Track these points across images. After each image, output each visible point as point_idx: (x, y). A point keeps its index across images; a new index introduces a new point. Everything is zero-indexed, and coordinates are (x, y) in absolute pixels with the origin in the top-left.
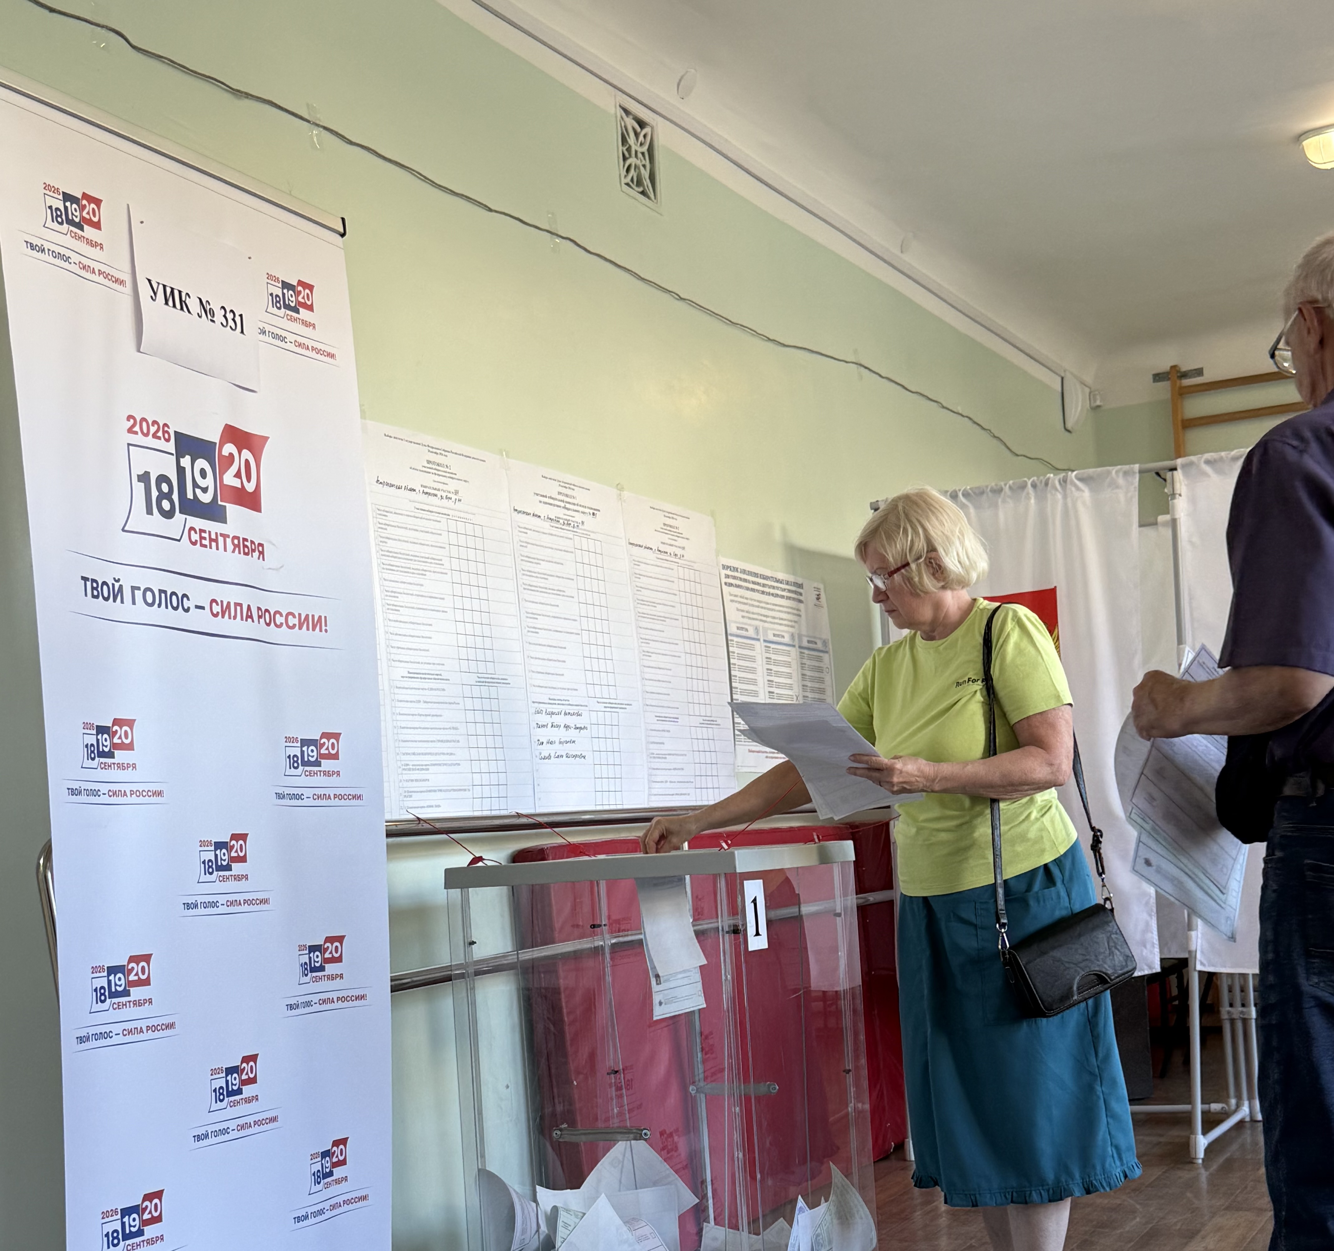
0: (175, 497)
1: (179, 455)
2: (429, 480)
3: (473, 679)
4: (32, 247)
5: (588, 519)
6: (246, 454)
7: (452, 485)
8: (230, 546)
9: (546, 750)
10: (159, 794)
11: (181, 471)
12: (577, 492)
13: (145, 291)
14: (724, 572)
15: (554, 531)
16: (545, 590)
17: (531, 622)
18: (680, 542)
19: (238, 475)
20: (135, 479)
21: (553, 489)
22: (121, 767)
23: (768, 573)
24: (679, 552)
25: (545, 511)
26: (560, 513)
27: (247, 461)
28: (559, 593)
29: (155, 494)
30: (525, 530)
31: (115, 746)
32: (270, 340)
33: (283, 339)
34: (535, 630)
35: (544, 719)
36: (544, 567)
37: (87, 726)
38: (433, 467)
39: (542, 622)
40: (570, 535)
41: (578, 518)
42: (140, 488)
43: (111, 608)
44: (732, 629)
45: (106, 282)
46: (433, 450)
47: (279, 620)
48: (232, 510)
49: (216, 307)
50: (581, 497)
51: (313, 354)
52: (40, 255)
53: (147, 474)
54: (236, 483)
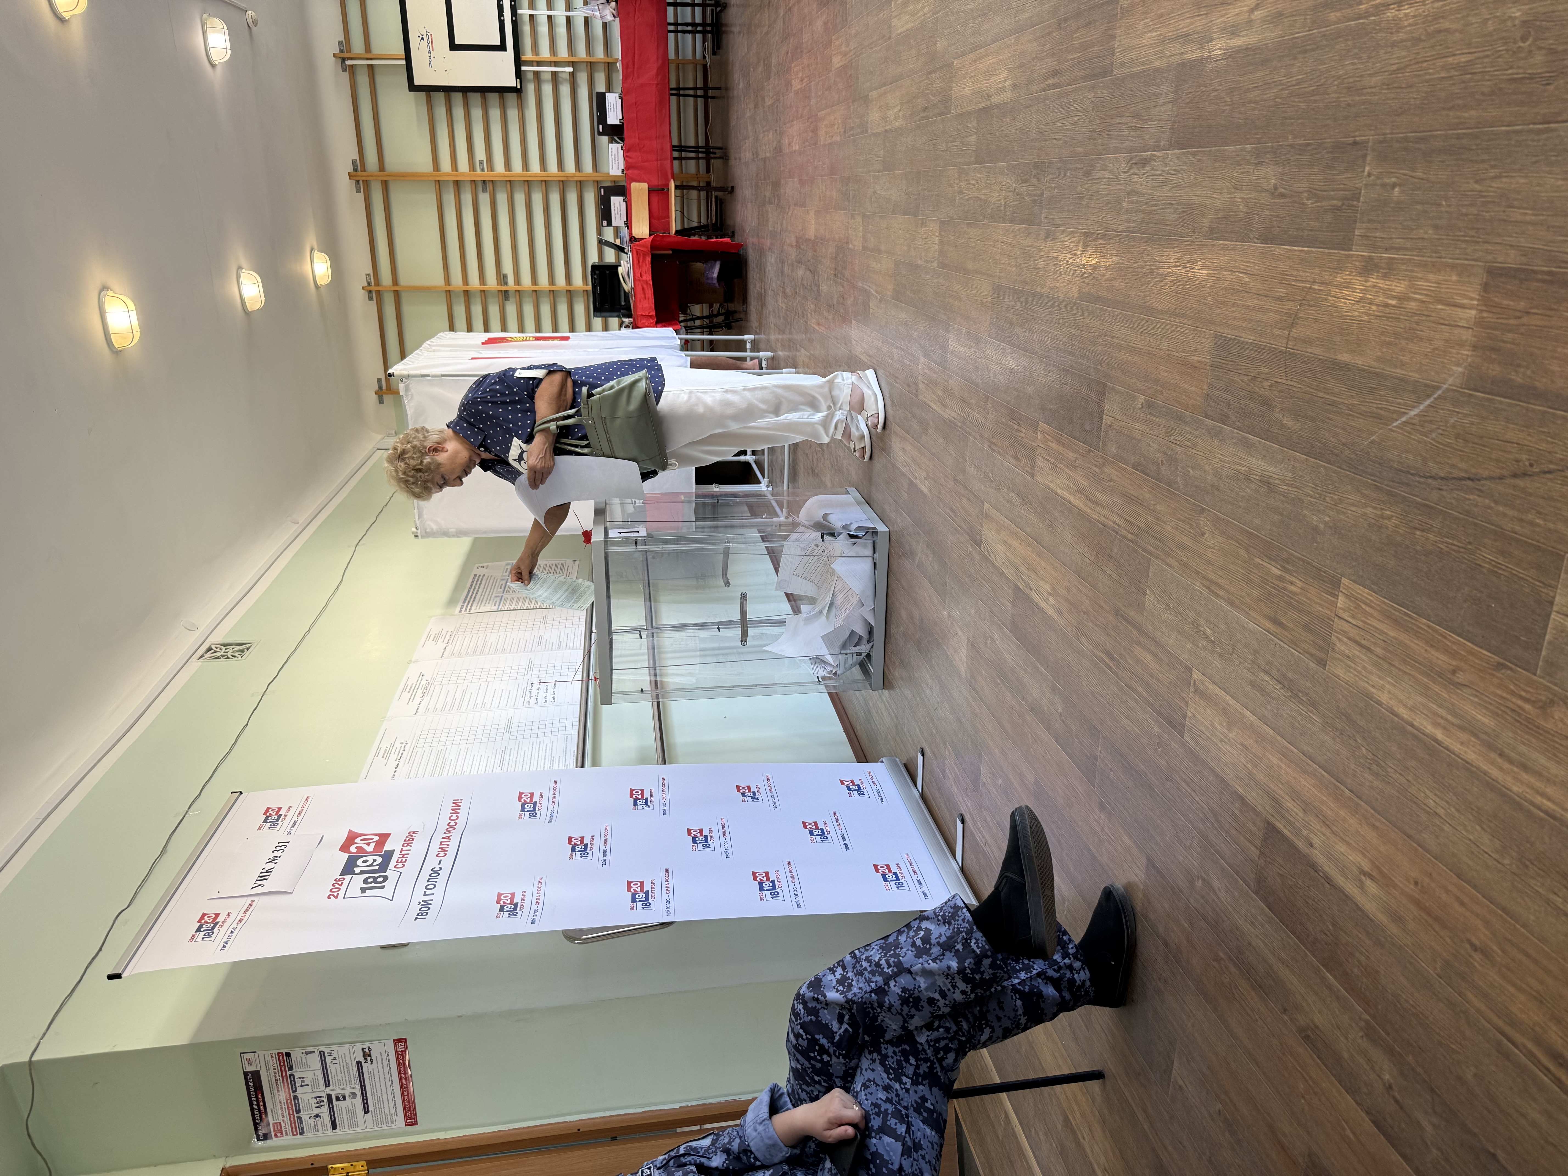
0: (376, 875)
1: (354, 873)
2: (393, 757)
3: (507, 735)
4: (224, 947)
5: (425, 678)
6: (358, 840)
7: (398, 745)
8: (408, 848)
9: (550, 698)
10: (540, 880)
11: (362, 872)
12: (409, 683)
13: (259, 890)
14: (463, 612)
15: (430, 695)
16: (462, 699)
17: (479, 706)
18: (444, 633)
19: (368, 844)
20: (364, 895)
21: (406, 695)
22: (523, 899)
23: (466, 591)
24: (449, 634)
25: (418, 699)
26: (420, 692)
27: (362, 840)
28: (464, 692)
29: (373, 885)
30: (427, 709)
31: (511, 903)
32: (295, 829)
33: (295, 822)
34: (484, 704)
35: (533, 699)
36: (449, 700)
37: (498, 916)
38: (386, 755)
39: (479, 701)
40: (433, 687)
41: (424, 682)
42: (368, 892)
43: (434, 906)
44: (495, 608)
45: (250, 911)
46: (377, 754)
47: (453, 823)
48: (387, 847)
49: (272, 855)
50: (412, 681)
51: (306, 807)
52: (229, 943)
53: (361, 889)
54: (373, 845)
